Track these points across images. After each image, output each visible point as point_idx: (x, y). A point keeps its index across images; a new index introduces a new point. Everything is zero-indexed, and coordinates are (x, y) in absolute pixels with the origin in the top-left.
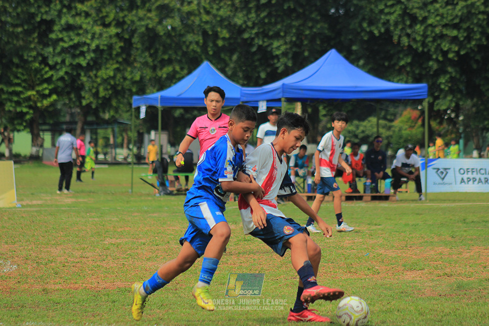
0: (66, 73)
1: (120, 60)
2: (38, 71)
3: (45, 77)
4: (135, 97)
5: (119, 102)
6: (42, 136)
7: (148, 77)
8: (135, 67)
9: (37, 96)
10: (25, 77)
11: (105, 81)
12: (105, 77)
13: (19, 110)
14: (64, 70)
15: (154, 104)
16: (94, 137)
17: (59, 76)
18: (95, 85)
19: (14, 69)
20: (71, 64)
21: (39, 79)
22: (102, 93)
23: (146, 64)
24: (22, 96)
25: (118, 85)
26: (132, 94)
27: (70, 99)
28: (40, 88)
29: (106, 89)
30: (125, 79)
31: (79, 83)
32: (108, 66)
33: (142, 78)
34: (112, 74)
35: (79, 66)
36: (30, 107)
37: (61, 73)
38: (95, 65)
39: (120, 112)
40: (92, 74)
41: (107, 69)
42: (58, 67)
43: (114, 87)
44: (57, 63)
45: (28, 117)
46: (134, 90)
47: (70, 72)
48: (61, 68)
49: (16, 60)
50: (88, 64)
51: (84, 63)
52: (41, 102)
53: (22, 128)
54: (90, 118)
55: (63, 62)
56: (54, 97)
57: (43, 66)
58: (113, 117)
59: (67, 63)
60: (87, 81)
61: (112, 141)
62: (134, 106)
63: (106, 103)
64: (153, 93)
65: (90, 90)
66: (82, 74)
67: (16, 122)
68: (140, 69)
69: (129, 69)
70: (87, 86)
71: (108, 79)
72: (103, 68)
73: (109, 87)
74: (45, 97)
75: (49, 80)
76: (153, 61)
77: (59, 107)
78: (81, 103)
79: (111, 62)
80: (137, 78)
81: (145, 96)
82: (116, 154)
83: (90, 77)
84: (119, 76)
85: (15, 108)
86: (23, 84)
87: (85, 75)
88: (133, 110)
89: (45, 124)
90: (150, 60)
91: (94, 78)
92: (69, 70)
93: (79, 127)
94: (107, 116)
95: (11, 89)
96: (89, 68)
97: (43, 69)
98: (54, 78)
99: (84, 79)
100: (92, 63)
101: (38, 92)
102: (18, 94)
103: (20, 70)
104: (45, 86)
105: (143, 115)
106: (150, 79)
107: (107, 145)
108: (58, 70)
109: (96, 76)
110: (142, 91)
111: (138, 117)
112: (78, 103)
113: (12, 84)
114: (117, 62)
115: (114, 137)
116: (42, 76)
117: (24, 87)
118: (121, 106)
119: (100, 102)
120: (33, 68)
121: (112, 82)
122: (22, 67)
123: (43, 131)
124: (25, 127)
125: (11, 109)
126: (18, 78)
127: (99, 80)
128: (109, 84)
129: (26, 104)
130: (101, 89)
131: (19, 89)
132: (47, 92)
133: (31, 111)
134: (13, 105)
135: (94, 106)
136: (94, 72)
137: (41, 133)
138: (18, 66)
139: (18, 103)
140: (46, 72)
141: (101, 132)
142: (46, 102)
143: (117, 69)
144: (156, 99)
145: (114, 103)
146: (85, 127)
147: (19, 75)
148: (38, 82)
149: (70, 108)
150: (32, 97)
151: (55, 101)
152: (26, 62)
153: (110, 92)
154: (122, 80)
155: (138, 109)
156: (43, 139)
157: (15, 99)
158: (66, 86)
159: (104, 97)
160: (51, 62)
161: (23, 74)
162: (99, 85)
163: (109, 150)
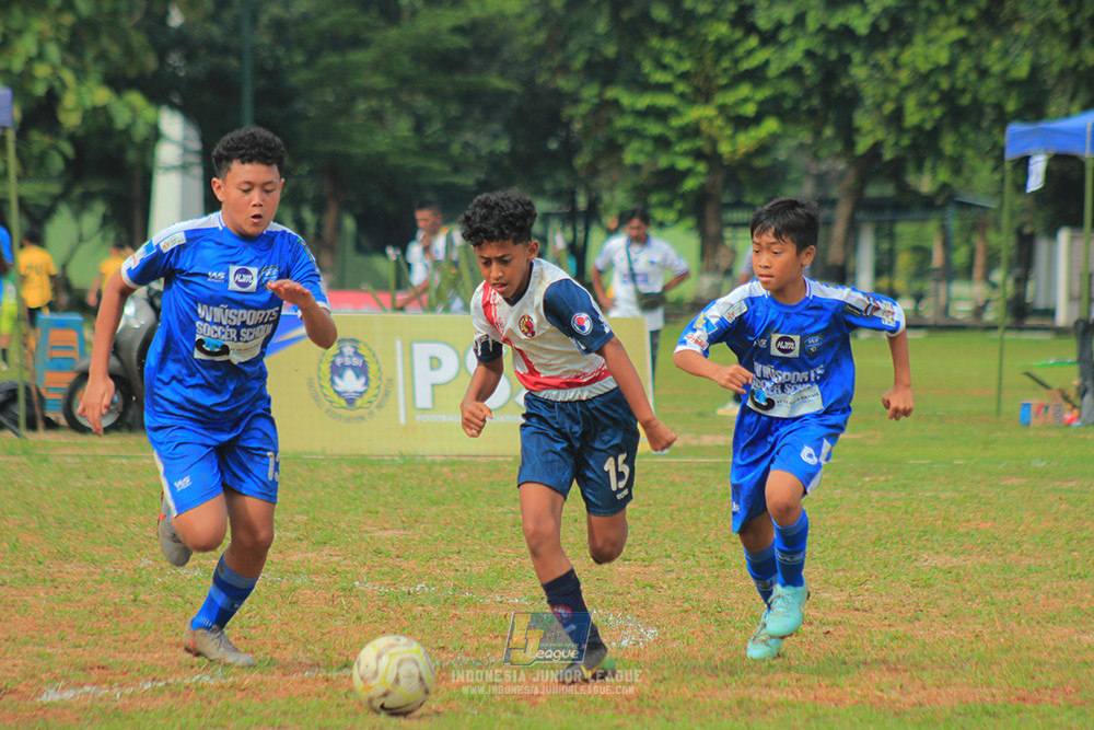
0: (809, 54)
1: (971, 13)
2: (723, 48)
3: (747, 65)
4: (1015, 128)
5: (963, 141)
6: (728, 243)
7: (1055, 69)
8: (1017, 38)
9: (719, 122)
10: (686, 66)
11: (923, 79)
12: (924, 67)
13: (663, 162)
14: (802, 45)
15: (1072, 148)
16: (885, 246)
17: (786, 65)
18: (893, 91)
19: (655, 42)
20: (823, 29)
21: (725, 70)
22: (912, 117)
23: (1048, 27)
24: (676, 122)
25: (963, 91)
26: (1003, 120)
27: (818, 133)
28: (729, 98)
29: (924, 104)
30: (983, 73)
31: (845, 83)
32: (933, 33)
33: (1035, 70)
34: (943, 58)
35: (846, 32)
36: (698, 155)
37: (794, 55)
38: (893, 30)
39: (966, 172)
40: (882, 57)
41: (930, 41)
42: (784, 36)
43: (949, 97)
44: (780, 26)
45: (690, 184)
46: (1011, 106)
47: (820, 51)
48: (792, 40)
49: (661, 13)
50: (874, 27)
51: (861, 25)
52: (732, 137)
53: (671, 216)
54: (874, 191)
55: (800, 20)
56: (771, 125)
57: (738, 34)
58: (944, 186)
59: (812, 23)
60: (870, 77)
61: (937, 259)
62: (1010, 155)
63: (924, 145)
64: (1068, 115)
65: (878, 106)
66: (857, 56)
67: (654, 199)
68: (1033, 44)
69: (997, 44)
70: (870, 92)
71: (931, 72)
72: (919, 39)
73: (934, 97)
74: (741, 123)
75: (756, 76)
76: (1071, 17)
77: (782, 154)
78: (850, 144)
79: (942, 21)
80: (1022, 71)
81: (1044, 125)
82: (949, 300)
83: (877, 67)
84: (965, 64)
85: (652, 156)
86: (681, 87)
87: (865, 62)
88: (1008, 166)
89: (738, 205)
90: (1060, 14)
91: (888, 69)
92: (816, 44)
93: (842, 213)
94: (926, 184)
95: (643, 102)
96: (877, 39)
97: (738, 41)
98: (773, 71)
99: (859, 72)
100: (885, 26)
101: (722, 109)
102: (661, 115)
103: (672, 44)
104: (744, 90)
105: (1035, 182)
106: (1063, 73)
107: (922, 271)
108: (783, 45)
109: (896, 64)
110: (1034, 109)
111: (1021, 187)
112: (839, 147)
113: (644, 86)
114: (962, 22)
115: (948, 246)
116: (736, 61)
117: (682, 96)
118: (969, 153)
119: (906, 141)
120: (712, 38)
121: (945, 83)
122: (679, 34)
123: (737, 225)
124: (682, 215)
125: (641, 159)
126: (664, 67)
127: (904, 76)
128: (936, 87)
129: (686, 146)
130: (911, 103)
131: (664, 101)
132: (750, 110)
133: (701, 167)
134: (649, 147)
135: (888, 155)
136: (893, 51)
137: (728, 233)
138: (664, 31)
139: (662, 143)
140: (750, 52)
141: (906, 230)
142: (746, 141)
143: (962, 44)
144: (1078, 134)
145: (948, 144)
146: (861, 215)
147: (668, 59)
148: (723, 81)
149: (816, 157)
150: (704, 126)
151: (774, 137)
152: (690, 17)
153: (938, 112)
154: (973, 77)
155: (1023, 163)
156: (734, 252)
157: (655, 129)
158: (808, 94)
159: (918, 129)
160: (763, 21)
161: (679, 57)
162: (906, 89)
163: (928, 286)
